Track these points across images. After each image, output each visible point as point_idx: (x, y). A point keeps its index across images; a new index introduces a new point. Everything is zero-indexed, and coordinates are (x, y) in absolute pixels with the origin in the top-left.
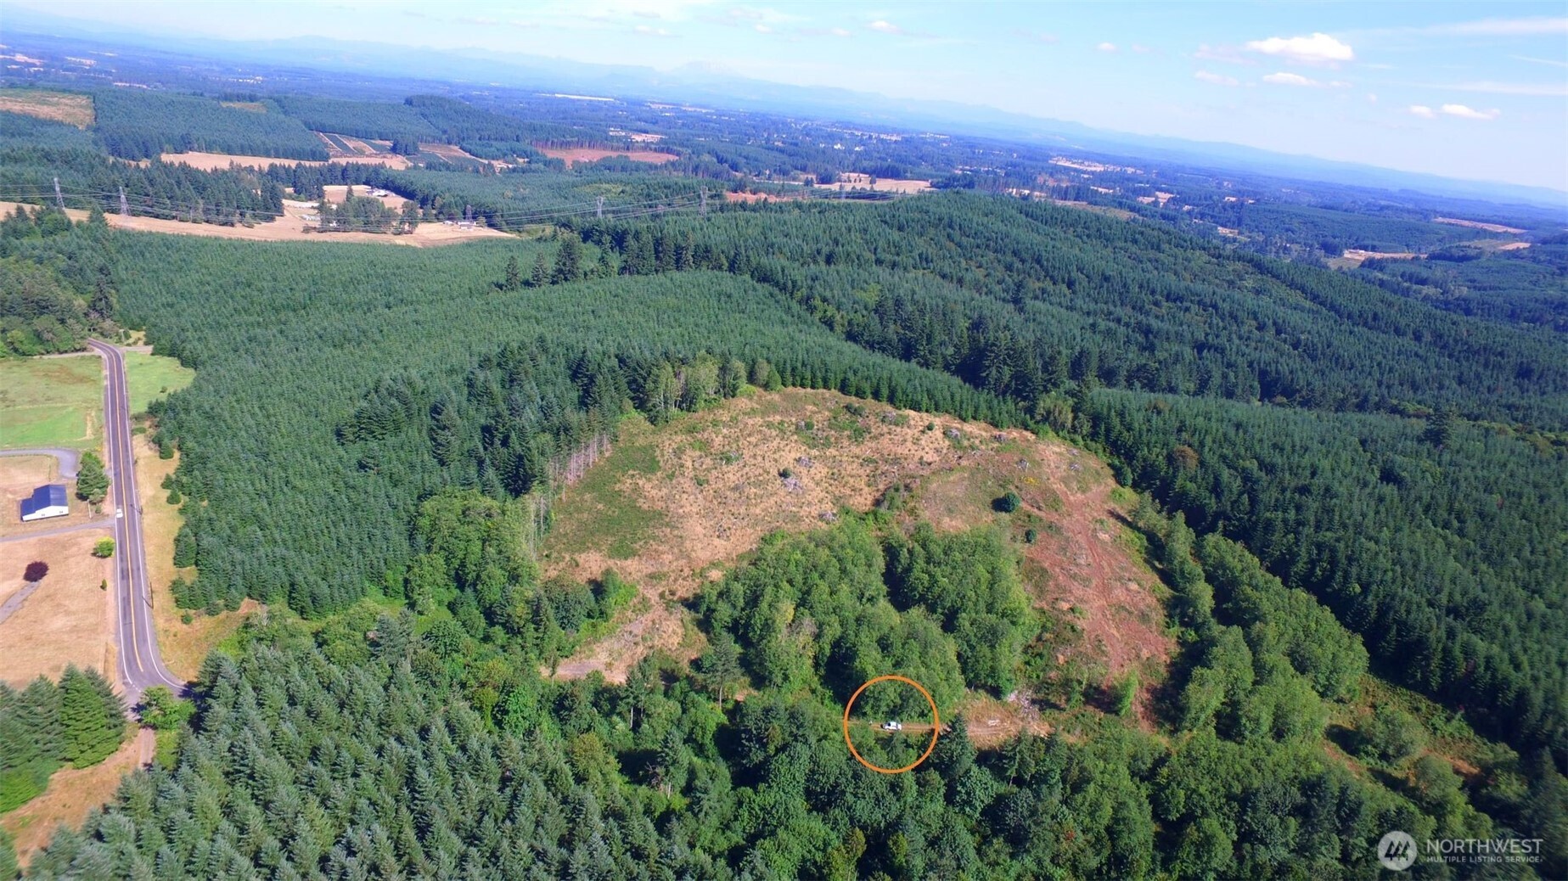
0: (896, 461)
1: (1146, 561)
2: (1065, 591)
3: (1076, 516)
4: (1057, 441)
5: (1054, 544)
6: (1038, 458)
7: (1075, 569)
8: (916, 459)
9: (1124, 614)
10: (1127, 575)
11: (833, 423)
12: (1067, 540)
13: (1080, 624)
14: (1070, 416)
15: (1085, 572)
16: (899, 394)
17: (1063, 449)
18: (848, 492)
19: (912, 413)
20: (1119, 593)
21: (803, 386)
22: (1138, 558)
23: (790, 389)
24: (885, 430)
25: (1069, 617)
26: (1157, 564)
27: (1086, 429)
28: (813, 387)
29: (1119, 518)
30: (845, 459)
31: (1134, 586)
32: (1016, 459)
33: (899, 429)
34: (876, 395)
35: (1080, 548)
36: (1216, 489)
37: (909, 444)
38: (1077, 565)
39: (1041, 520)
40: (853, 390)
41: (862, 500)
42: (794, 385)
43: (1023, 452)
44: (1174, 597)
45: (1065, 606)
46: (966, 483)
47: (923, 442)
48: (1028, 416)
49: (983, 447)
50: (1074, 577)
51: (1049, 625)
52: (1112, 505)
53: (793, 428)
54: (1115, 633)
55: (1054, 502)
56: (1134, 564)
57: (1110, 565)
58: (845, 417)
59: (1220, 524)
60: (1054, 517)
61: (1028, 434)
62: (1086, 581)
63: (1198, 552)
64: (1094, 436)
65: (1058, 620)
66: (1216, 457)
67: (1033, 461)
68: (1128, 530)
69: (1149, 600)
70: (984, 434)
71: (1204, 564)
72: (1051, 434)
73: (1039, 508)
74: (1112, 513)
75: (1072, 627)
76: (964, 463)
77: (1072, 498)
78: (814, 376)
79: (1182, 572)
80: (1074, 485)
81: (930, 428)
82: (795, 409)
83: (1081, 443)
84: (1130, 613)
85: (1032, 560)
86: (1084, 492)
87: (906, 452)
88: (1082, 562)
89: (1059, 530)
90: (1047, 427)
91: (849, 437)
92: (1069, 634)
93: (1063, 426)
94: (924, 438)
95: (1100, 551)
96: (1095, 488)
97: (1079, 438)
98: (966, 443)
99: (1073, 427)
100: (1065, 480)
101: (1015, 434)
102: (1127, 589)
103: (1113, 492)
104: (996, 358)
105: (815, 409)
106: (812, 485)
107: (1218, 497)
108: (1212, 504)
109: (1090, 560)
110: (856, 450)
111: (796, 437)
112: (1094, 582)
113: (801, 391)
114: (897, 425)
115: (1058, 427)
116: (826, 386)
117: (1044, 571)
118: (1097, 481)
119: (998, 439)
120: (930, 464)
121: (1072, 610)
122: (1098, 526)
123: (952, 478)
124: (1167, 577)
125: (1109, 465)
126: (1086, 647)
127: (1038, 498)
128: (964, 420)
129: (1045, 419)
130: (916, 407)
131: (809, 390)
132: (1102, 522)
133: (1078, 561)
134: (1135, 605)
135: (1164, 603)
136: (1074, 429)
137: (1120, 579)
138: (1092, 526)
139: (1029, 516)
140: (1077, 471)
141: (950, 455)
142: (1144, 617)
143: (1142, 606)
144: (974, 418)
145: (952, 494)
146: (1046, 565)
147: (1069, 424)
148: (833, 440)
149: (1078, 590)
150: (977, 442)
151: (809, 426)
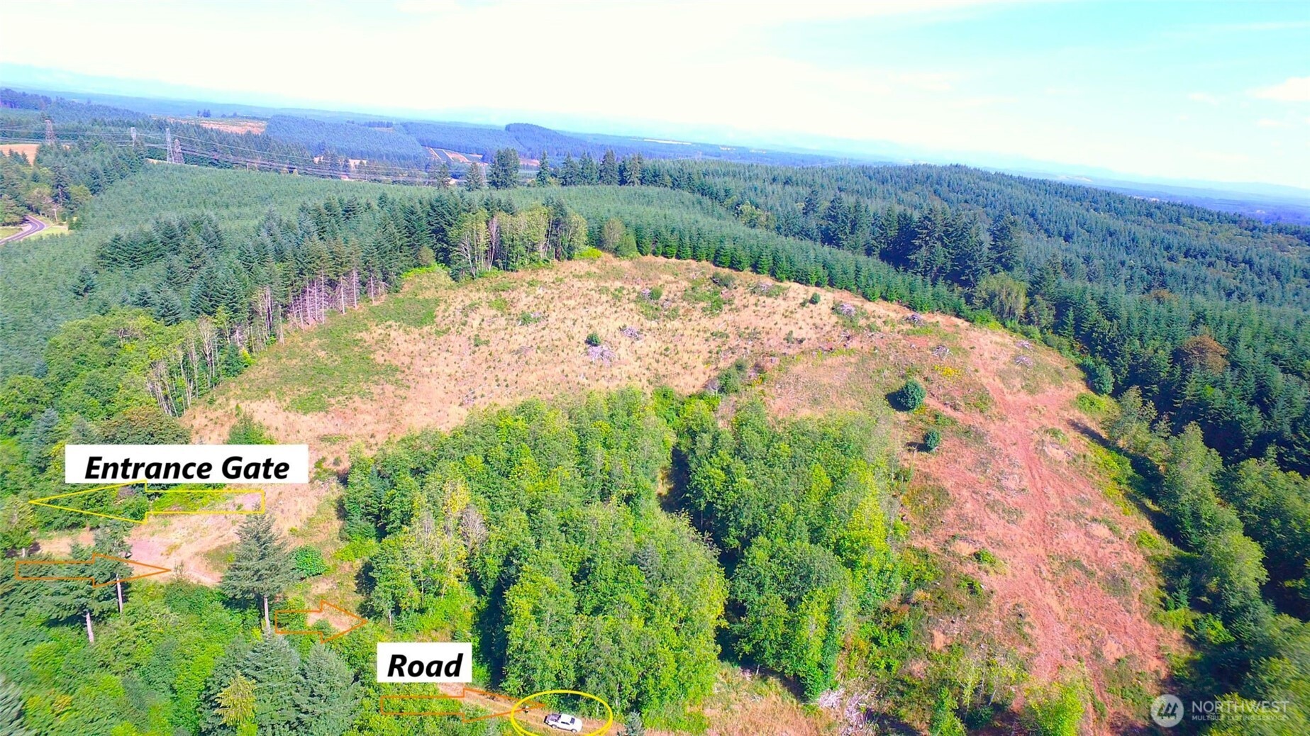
0: (754, 336)
1: (1128, 496)
2: (971, 526)
3: (1012, 421)
4: (1001, 331)
5: (968, 457)
6: (965, 345)
7: (996, 495)
8: (783, 335)
9: (1075, 573)
10: (1090, 512)
11: (691, 295)
12: (991, 452)
13: (986, 582)
14: (1023, 300)
15: (1013, 500)
16: (785, 265)
17: (1008, 340)
18: (678, 368)
19: (796, 285)
20: (1072, 539)
21: (665, 255)
22: (1116, 492)
23: (650, 257)
24: (753, 300)
25: (970, 568)
26: (1149, 503)
27: (1048, 317)
28: (678, 257)
29: (1086, 431)
30: (687, 333)
31: (1101, 531)
32: (932, 344)
33: (769, 301)
34: (755, 268)
35: (1012, 464)
36: (1262, 398)
37: (777, 317)
38: (1001, 488)
39: (954, 422)
40: (727, 260)
41: (689, 379)
42: (654, 254)
43: (945, 337)
44: (1179, 558)
45: (965, 549)
46: (849, 369)
47: (798, 316)
48: (963, 300)
49: (887, 329)
50: (992, 506)
51: (929, 577)
52: (1075, 414)
53: (633, 296)
54: (1054, 602)
55: (981, 400)
56: (1106, 497)
57: (1060, 494)
58: (707, 288)
59: (1271, 450)
60: (976, 420)
61: (959, 321)
62: (1012, 515)
63: (1227, 486)
64: (1057, 328)
65: (947, 572)
66: (1260, 357)
67: (958, 349)
68: (1101, 450)
69: (1128, 556)
70: (893, 315)
71: (1241, 508)
72: (994, 323)
73: (954, 408)
74: (1074, 425)
75: (971, 586)
76: (854, 344)
77: (1009, 398)
78: (681, 245)
79: (1196, 516)
80: (1017, 382)
81: (814, 301)
82: (646, 278)
83: (1038, 335)
84: (1090, 574)
85: (927, 476)
86: (1031, 392)
87: (772, 325)
88: (1012, 484)
89: (979, 437)
90: (986, 313)
91: (704, 310)
92: (963, 597)
93: (1012, 313)
94: (801, 313)
95: (1045, 472)
96: (1051, 390)
97: (1035, 330)
98: (862, 322)
99: (1028, 315)
100: (1003, 376)
101: (939, 318)
102: (1087, 534)
103: (1081, 398)
104: (928, 235)
105: (672, 278)
106: (632, 359)
107: (1266, 410)
108: (1254, 421)
109: (1025, 483)
110: (705, 322)
111: (632, 305)
112: (1028, 516)
113: (661, 259)
114: (769, 296)
115: (1003, 315)
116: (695, 257)
117: (943, 493)
118: (1054, 381)
119: (911, 320)
120: (801, 341)
121: (977, 556)
122: (1048, 438)
123: (829, 361)
124: (1167, 525)
125: (1078, 366)
126: (992, 621)
127: (955, 394)
128: (866, 297)
129: (988, 303)
130: (802, 279)
131: (674, 260)
132: (1055, 433)
133: (1003, 482)
134: (1100, 562)
135: (1159, 564)
136: (1028, 317)
137: (1077, 517)
138: (1037, 437)
139: (936, 417)
140: (1024, 365)
141: (835, 335)
142: (1116, 584)
143: (1114, 564)
144: (885, 299)
145: (825, 381)
146: (948, 484)
147: (1020, 311)
148: (681, 312)
149: (995, 526)
150: (879, 322)
151: (655, 295)
